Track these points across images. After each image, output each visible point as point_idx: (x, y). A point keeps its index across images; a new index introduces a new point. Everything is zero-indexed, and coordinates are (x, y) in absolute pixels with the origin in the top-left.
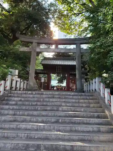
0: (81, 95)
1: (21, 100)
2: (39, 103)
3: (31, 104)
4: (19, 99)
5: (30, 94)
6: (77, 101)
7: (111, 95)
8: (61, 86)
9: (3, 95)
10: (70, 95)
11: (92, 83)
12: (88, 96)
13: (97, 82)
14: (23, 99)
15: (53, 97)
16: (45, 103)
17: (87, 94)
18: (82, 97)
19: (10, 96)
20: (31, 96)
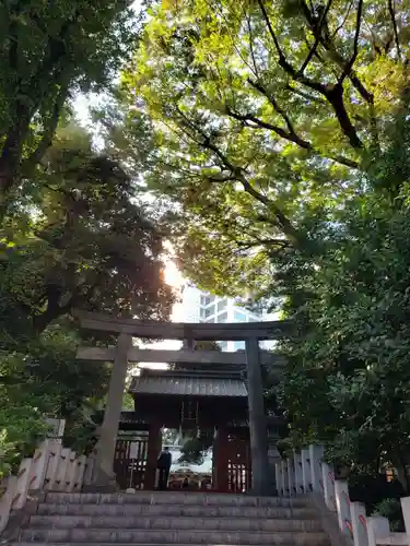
0: (269, 505)
1: (80, 526)
2: (140, 534)
3: (114, 536)
4: (77, 519)
5: (106, 503)
6: (256, 524)
7: (352, 501)
8: (190, 472)
9: (23, 509)
10: (232, 505)
11: (301, 464)
12: (289, 506)
13: (311, 461)
14: (87, 521)
15: (182, 514)
16: (157, 535)
17: (285, 501)
18: (270, 511)
19: (46, 513)
20: (113, 509)
